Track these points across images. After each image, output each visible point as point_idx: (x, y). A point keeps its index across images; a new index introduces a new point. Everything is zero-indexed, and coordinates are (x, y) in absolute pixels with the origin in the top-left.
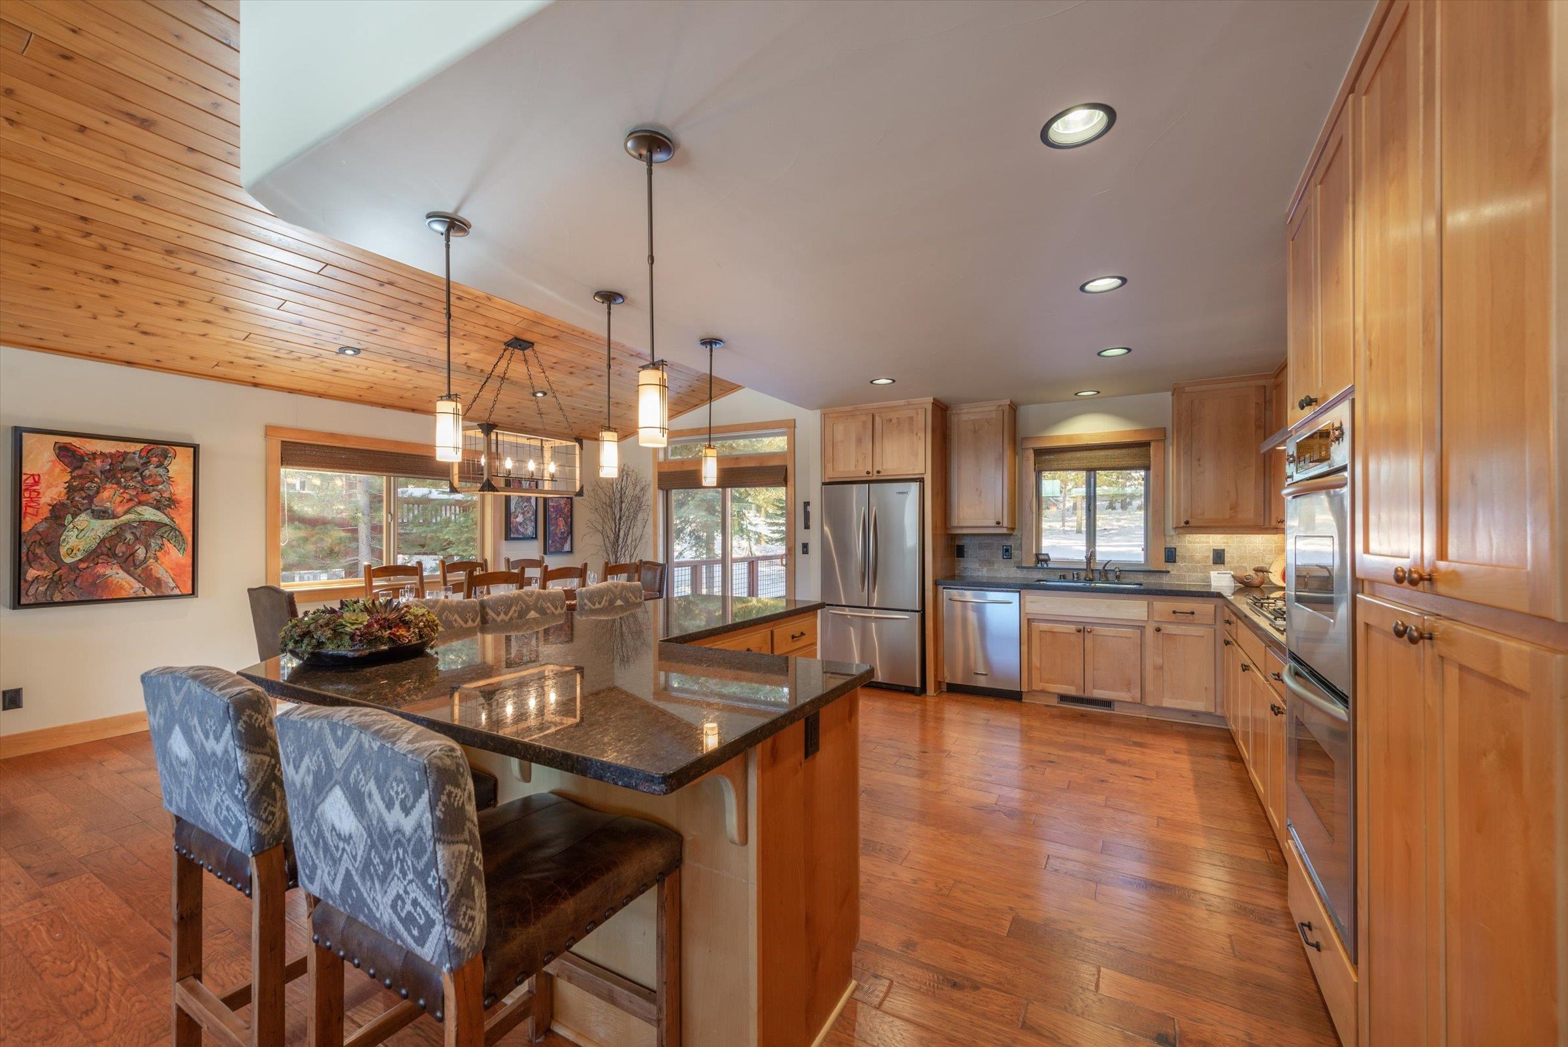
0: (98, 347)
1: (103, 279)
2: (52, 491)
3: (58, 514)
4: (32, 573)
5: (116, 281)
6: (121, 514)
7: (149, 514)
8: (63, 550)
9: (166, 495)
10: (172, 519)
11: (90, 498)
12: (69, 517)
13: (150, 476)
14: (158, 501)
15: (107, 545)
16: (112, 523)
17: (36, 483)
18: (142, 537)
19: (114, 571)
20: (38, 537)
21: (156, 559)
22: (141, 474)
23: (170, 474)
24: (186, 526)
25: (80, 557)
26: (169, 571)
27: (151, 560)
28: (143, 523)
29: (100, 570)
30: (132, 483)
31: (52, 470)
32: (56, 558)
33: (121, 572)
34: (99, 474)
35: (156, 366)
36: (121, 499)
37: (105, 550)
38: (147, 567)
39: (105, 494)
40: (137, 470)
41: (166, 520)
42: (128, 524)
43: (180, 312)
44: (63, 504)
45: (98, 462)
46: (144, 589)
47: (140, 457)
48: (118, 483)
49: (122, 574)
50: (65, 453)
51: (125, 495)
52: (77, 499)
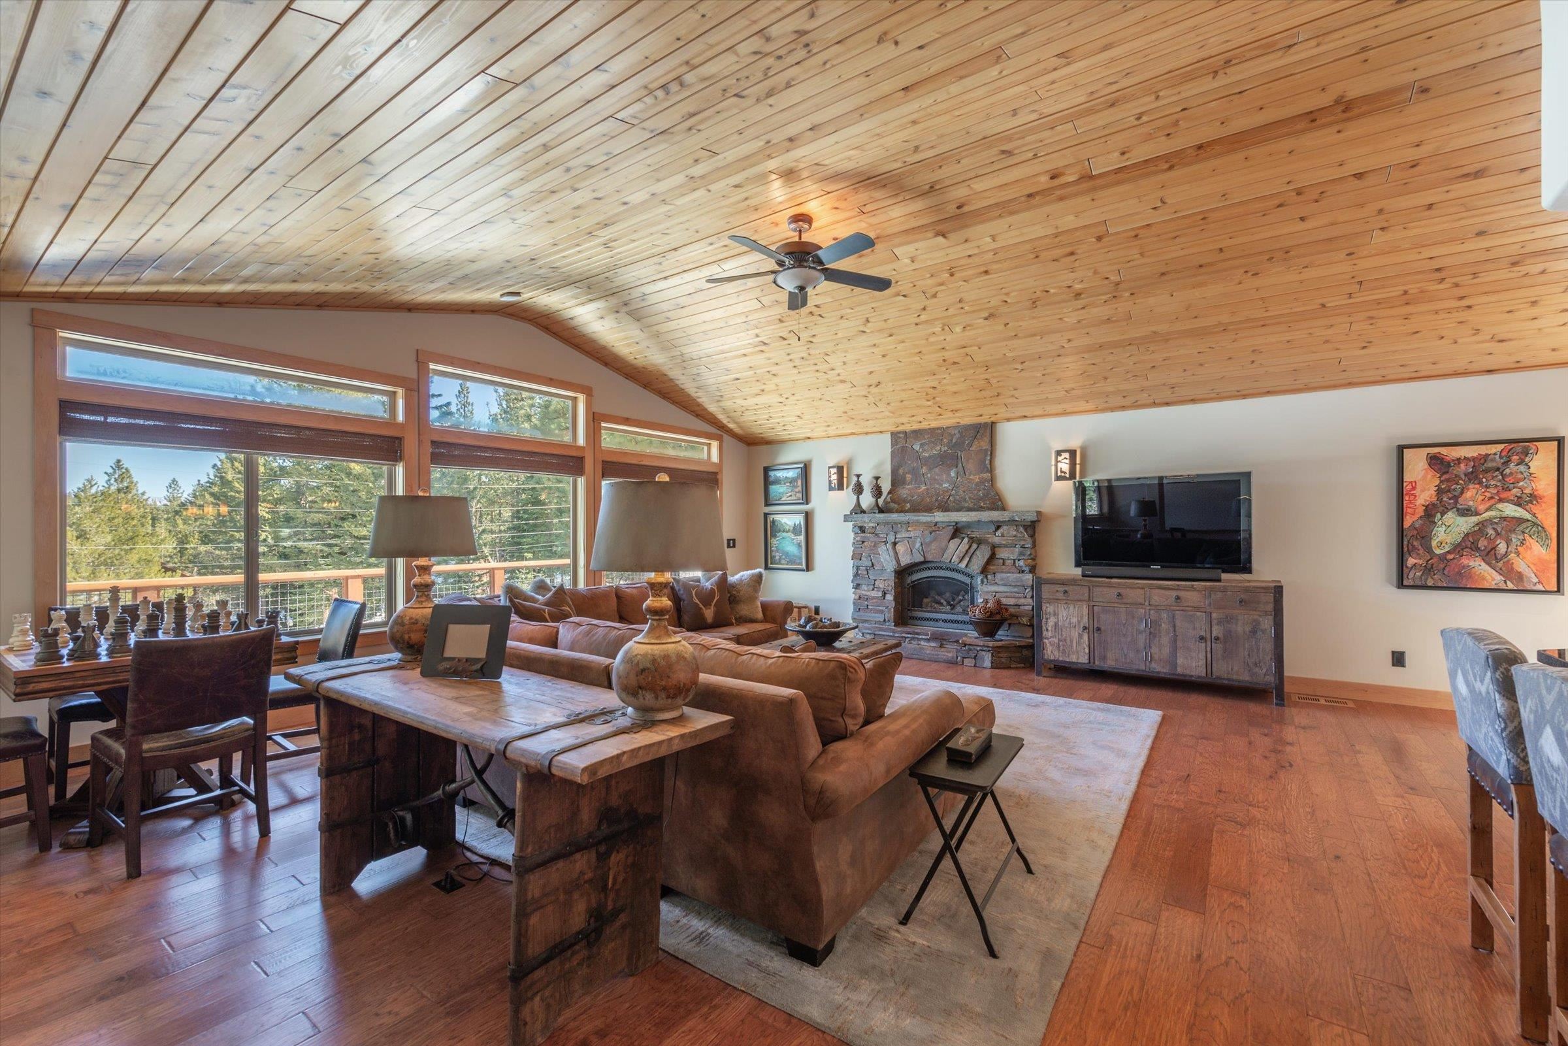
0: (1460, 365)
1: (1457, 309)
2: (1425, 494)
3: (1430, 512)
4: (1411, 561)
5: (1469, 307)
6: (1483, 511)
7: (1510, 510)
8: (1434, 543)
9: (1528, 491)
10: (1534, 515)
11: (1456, 499)
12: (1439, 515)
13: (1511, 474)
14: (1519, 498)
15: (1471, 539)
16: (1474, 519)
17: (1414, 488)
18: (1503, 532)
19: (1477, 563)
20: (1415, 532)
21: (1518, 553)
22: (1502, 474)
23: (1532, 470)
24: (1550, 523)
25: (1447, 549)
26: (1532, 566)
27: (1512, 555)
28: (1504, 519)
29: (1465, 561)
30: (1493, 483)
31: (1424, 478)
32: (1429, 549)
33: (1483, 564)
34: (1463, 477)
35: (1518, 367)
36: (1483, 497)
37: (1469, 544)
38: (1508, 561)
39: (1468, 494)
40: (1498, 469)
41: (1528, 516)
42: (1490, 521)
43: (1535, 311)
44: (1434, 505)
45: (1462, 466)
46: (1505, 582)
47: (1501, 457)
48: (1481, 483)
49: (1484, 566)
50: (1437, 463)
51: (1486, 494)
52: (1445, 499)
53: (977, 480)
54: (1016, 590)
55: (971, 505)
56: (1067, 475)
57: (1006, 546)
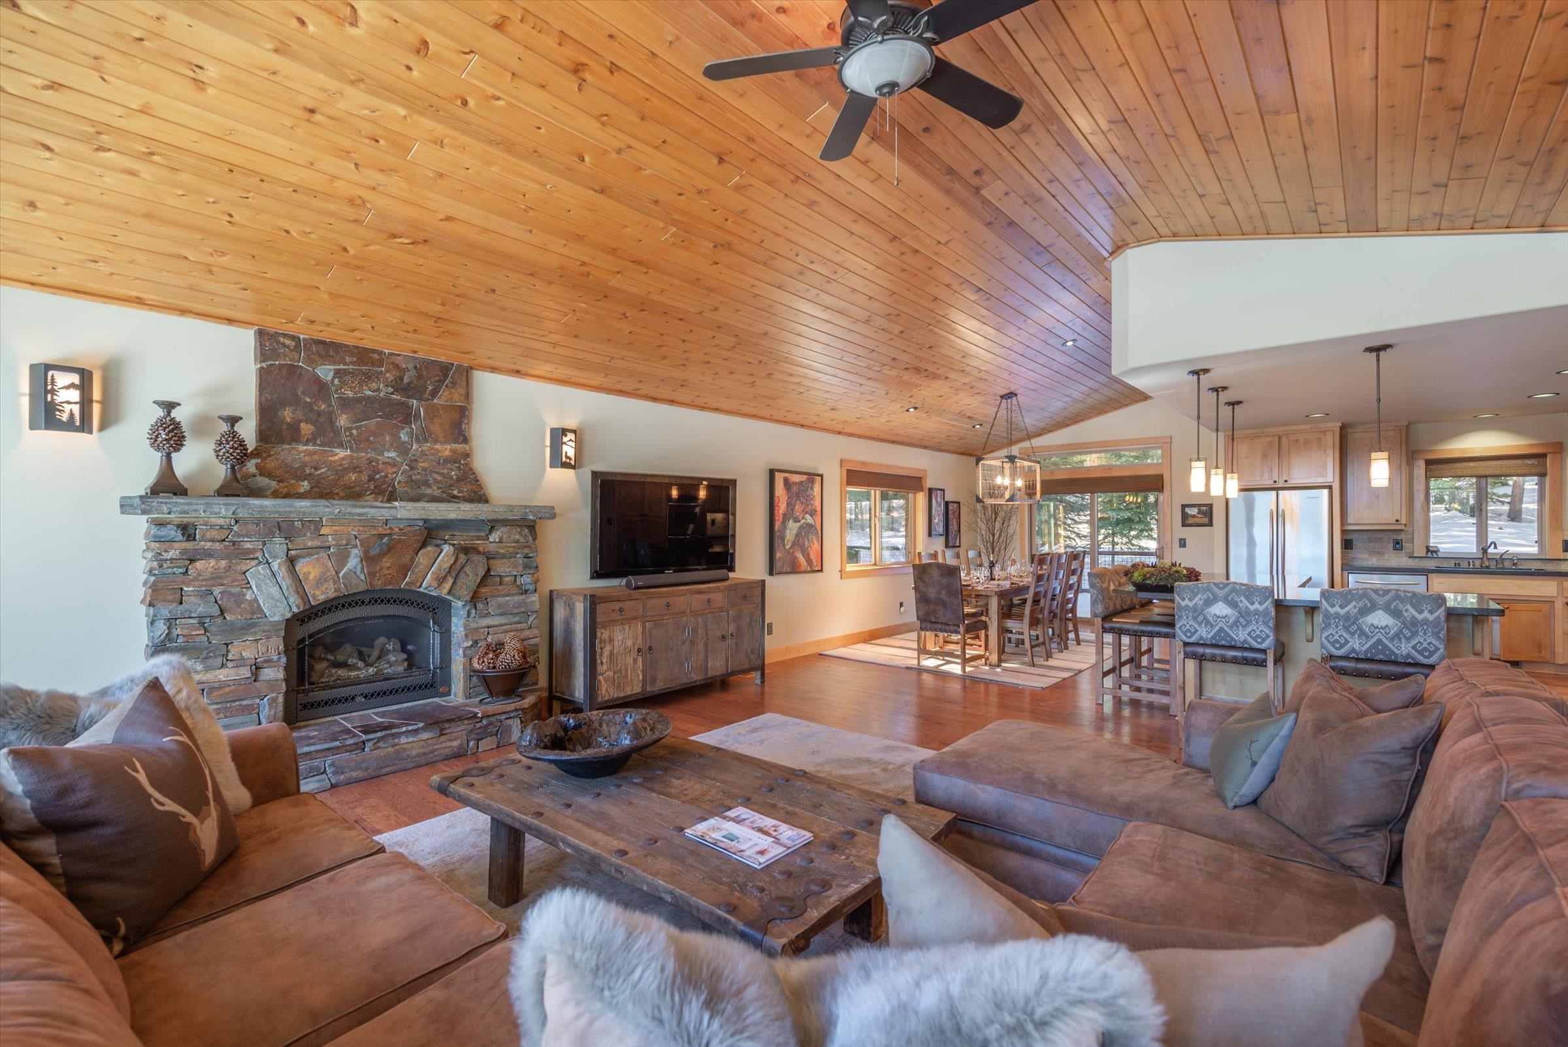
3: (784, 519)
4: (778, 555)
6: (801, 519)
7: (809, 519)
8: (786, 542)
9: (813, 507)
11: (793, 510)
12: (787, 522)
13: (809, 495)
14: (811, 511)
15: (797, 538)
16: (798, 525)
18: (807, 534)
20: (779, 533)
21: (811, 547)
22: (806, 494)
25: (790, 545)
28: (807, 525)
29: (795, 554)
30: (804, 500)
32: (784, 546)
34: (795, 495)
37: (797, 542)
38: (808, 552)
40: (805, 491)
41: (813, 523)
42: (803, 526)
44: (785, 514)
45: (794, 488)
46: (808, 566)
47: (806, 484)
48: (800, 500)
50: (787, 484)
52: (789, 510)
53: (447, 453)
54: (517, 619)
55: (437, 493)
56: (573, 462)
57: (503, 557)
